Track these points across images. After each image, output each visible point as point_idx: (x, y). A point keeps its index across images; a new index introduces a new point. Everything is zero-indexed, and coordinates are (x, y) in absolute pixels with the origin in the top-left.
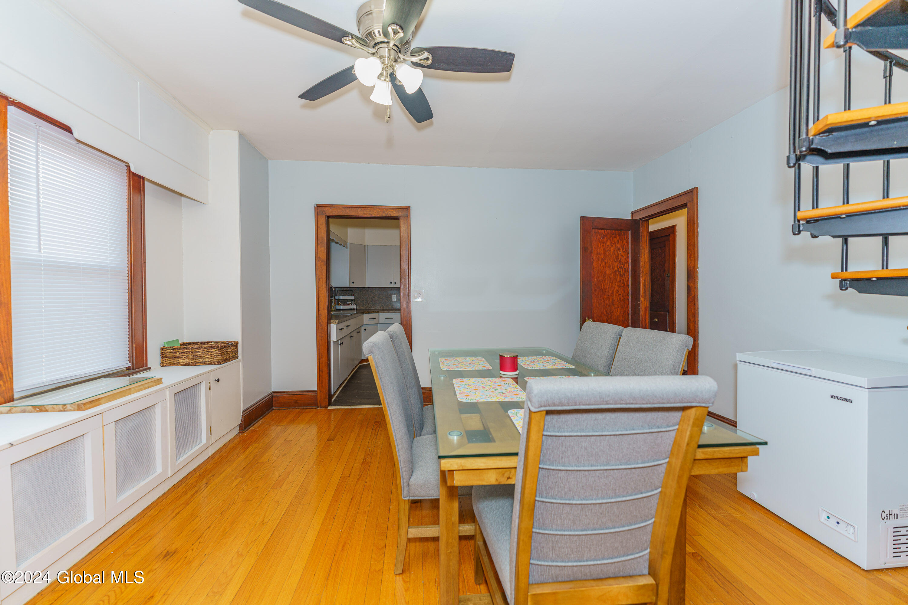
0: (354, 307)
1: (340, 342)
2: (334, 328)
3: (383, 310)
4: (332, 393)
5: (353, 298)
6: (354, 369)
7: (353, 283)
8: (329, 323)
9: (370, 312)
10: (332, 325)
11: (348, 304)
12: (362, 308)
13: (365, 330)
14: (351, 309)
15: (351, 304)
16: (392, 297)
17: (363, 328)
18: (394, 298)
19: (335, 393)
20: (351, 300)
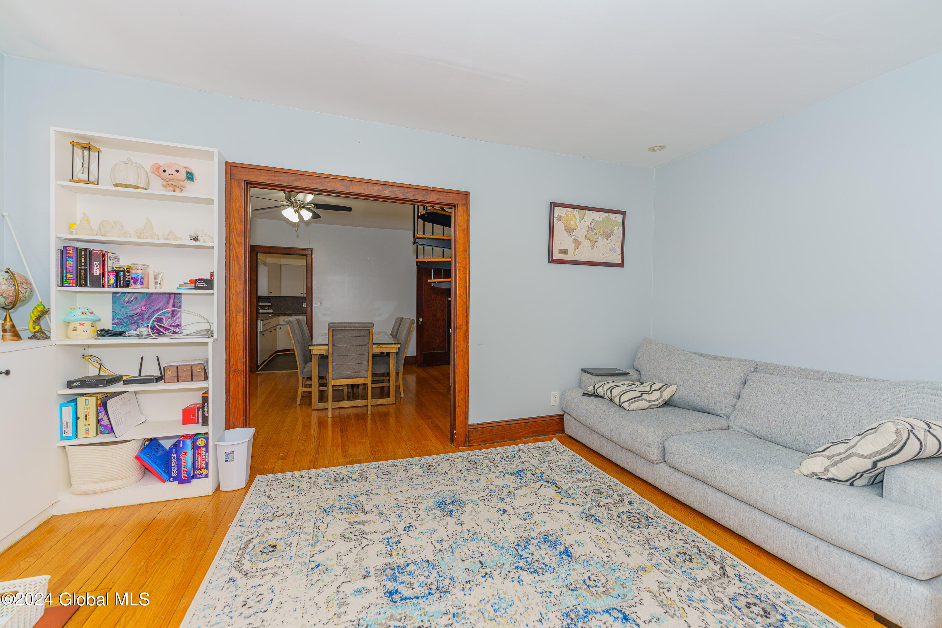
0: (271, 311)
1: (264, 333)
2: (260, 323)
3: (295, 314)
4: (259, 365)
5: (270, 304)
6: (271, 355)
7: (271, 293)
8: (257, 320)
9: (284, 315)
10: (259, 321)
11: (266, 309)
12: (277, 312)
13: (281, 328)
14: (268, 313)
15: (268, 309)
16: (302, 305)
17: (278, 327)
18: (304, 305)
19: (261, 364)
20: (269, 306)
